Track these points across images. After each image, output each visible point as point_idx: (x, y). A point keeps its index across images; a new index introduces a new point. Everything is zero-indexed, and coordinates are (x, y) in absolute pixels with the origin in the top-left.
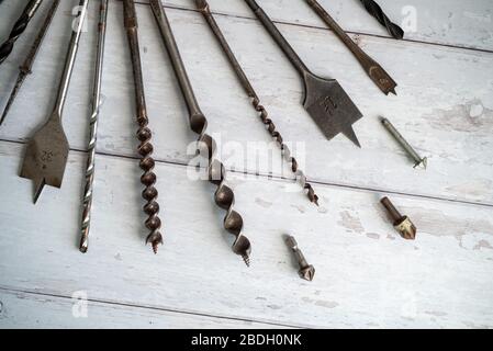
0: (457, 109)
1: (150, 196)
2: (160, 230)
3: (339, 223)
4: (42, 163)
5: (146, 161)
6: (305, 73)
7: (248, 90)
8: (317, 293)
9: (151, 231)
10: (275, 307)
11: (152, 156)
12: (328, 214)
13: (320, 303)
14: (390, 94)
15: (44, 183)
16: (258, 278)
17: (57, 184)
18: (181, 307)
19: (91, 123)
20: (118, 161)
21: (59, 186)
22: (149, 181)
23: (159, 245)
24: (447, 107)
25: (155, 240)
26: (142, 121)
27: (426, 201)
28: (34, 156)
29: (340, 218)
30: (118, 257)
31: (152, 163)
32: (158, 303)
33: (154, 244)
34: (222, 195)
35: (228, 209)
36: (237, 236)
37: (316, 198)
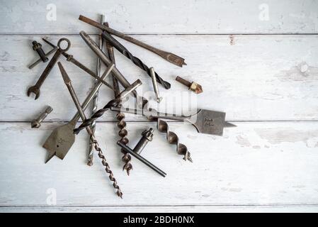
0: (294, 69)
1: (124, 142)
2: (131, 162)
3: (236, 142)
4: (57, 144)
5: (121, 123)
8: (229, 184)
9: (126, 163)
10: (207, 196)
11: (124, 120)
12: (229, 139)
13: (231, 190)
14: (183, 66)
15: (55, 154)
17: (61, 157)
18: (153, 203)
21: (62, 159)
22: (123, 134)
23: (131, 171)
24: (288, 68)
25: (128, 168)
27: (284, 123)
28: (54, 139)
29: (236, 140)
31: (125, 124)
32: (140, 203)
33: (128, 170)
35: (166, 132)
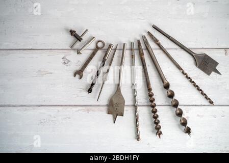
1: (156, 117)
2: (161, 130)
4: (116, 108)
5: (153, 104)
6: (194, 55)
7: (179, 68)
9: (158, 131)
11: (155, 102)
15: (117, 115)
16: (203, 145)
17: (122, 115)
19: (135, 97)
20: (144, 107)
21: (123, 116)
22: (154, 112)
23: (161, 135)
25: (159, 134)
26: (149, 90)
28: (113, 106)
30: (148, 144)
33: (159, 135)
34: (178, 112)
35: (181, 117)
36: (185, 126)
37: (213, 102)
